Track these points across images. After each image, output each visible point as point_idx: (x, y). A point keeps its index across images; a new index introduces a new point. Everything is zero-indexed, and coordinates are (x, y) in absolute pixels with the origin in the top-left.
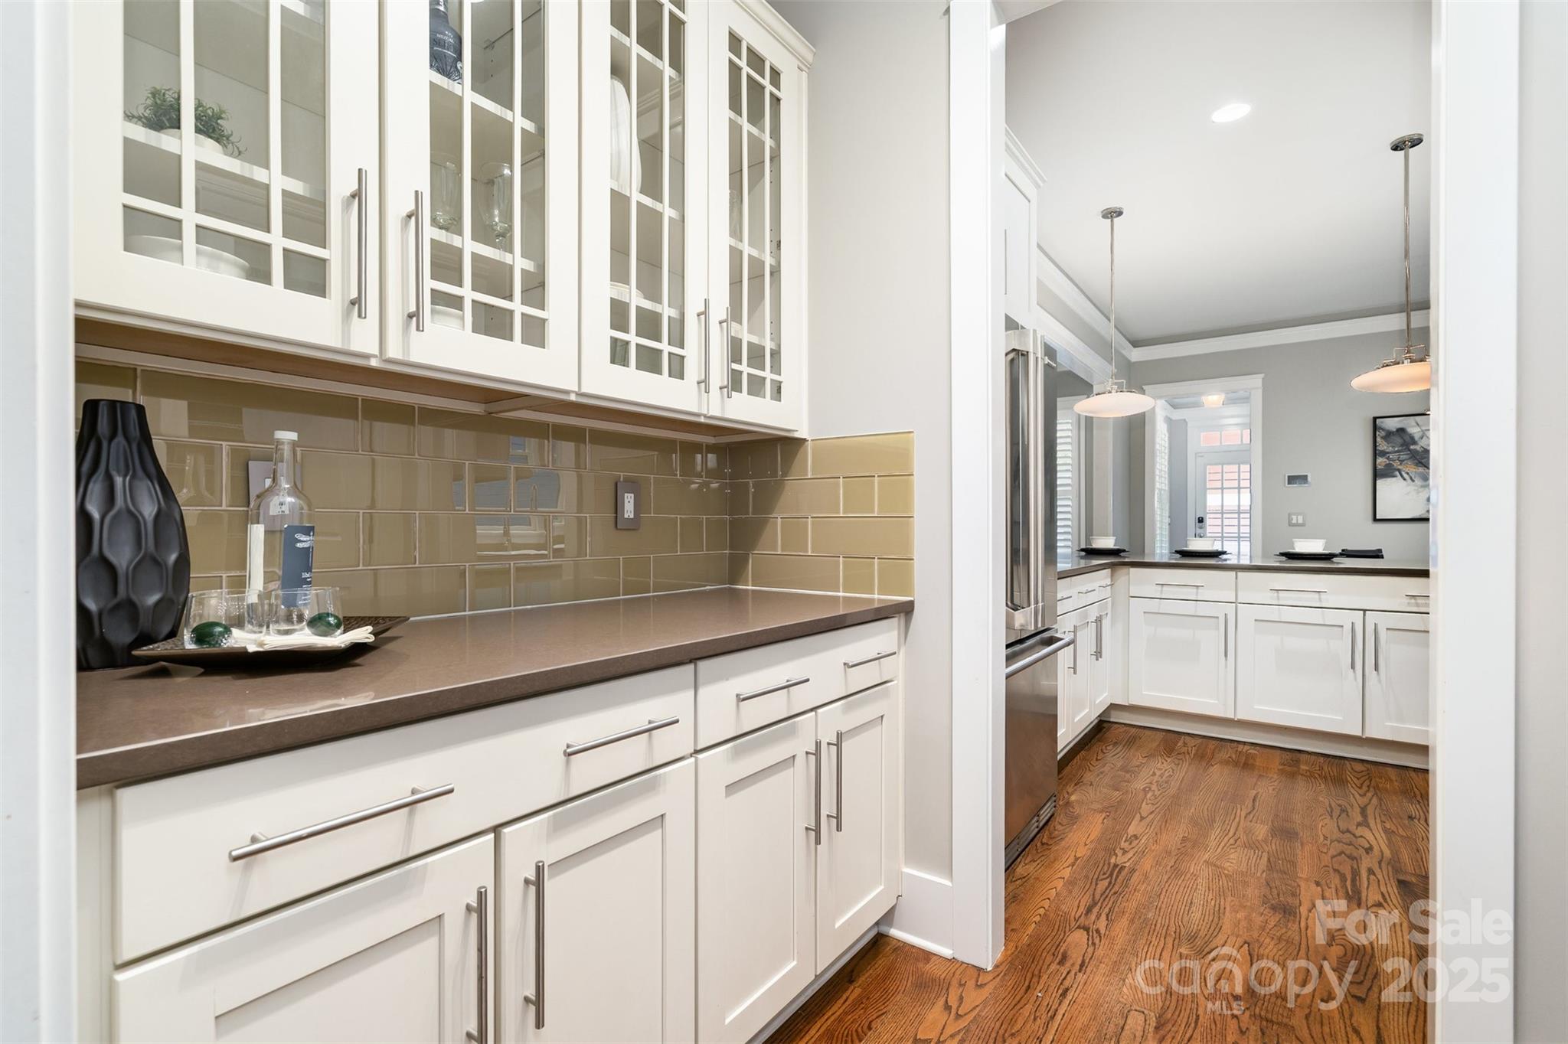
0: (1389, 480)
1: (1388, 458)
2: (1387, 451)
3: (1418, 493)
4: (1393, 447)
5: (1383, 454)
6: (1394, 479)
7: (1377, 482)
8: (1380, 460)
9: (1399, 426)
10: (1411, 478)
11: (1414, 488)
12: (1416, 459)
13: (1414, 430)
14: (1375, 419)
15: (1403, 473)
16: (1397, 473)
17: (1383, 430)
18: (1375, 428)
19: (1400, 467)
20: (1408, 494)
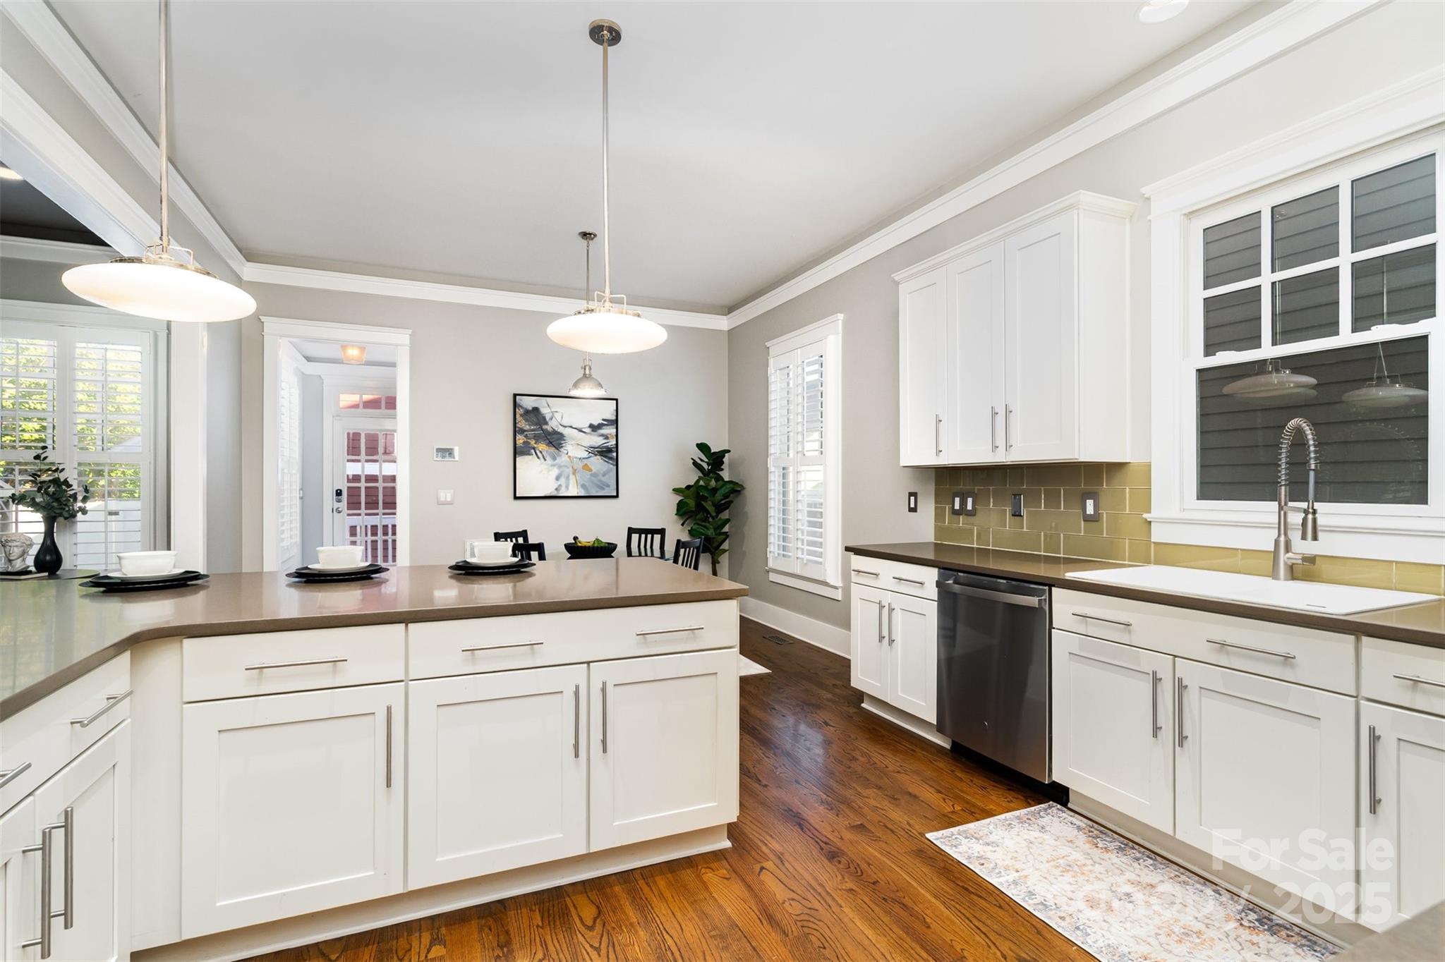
0: (527, 458)
1: (526, 436)
2: (525, 428)
3: (549, 471)
4: (529, 425)
5: (522, 431)
6: (530, 457)
7: (517, 459)
8: (519, 436)
9: (535, 405)
10: (544, 457)
11: (546, 467)
12: (548, 439)
13: (545, 411)
14: (515, 395)
15: (538, 452)
16: (533, 451)
17: (522, 407)
18: (515, 405)
19: (535, 446)
20: (541, 472)
